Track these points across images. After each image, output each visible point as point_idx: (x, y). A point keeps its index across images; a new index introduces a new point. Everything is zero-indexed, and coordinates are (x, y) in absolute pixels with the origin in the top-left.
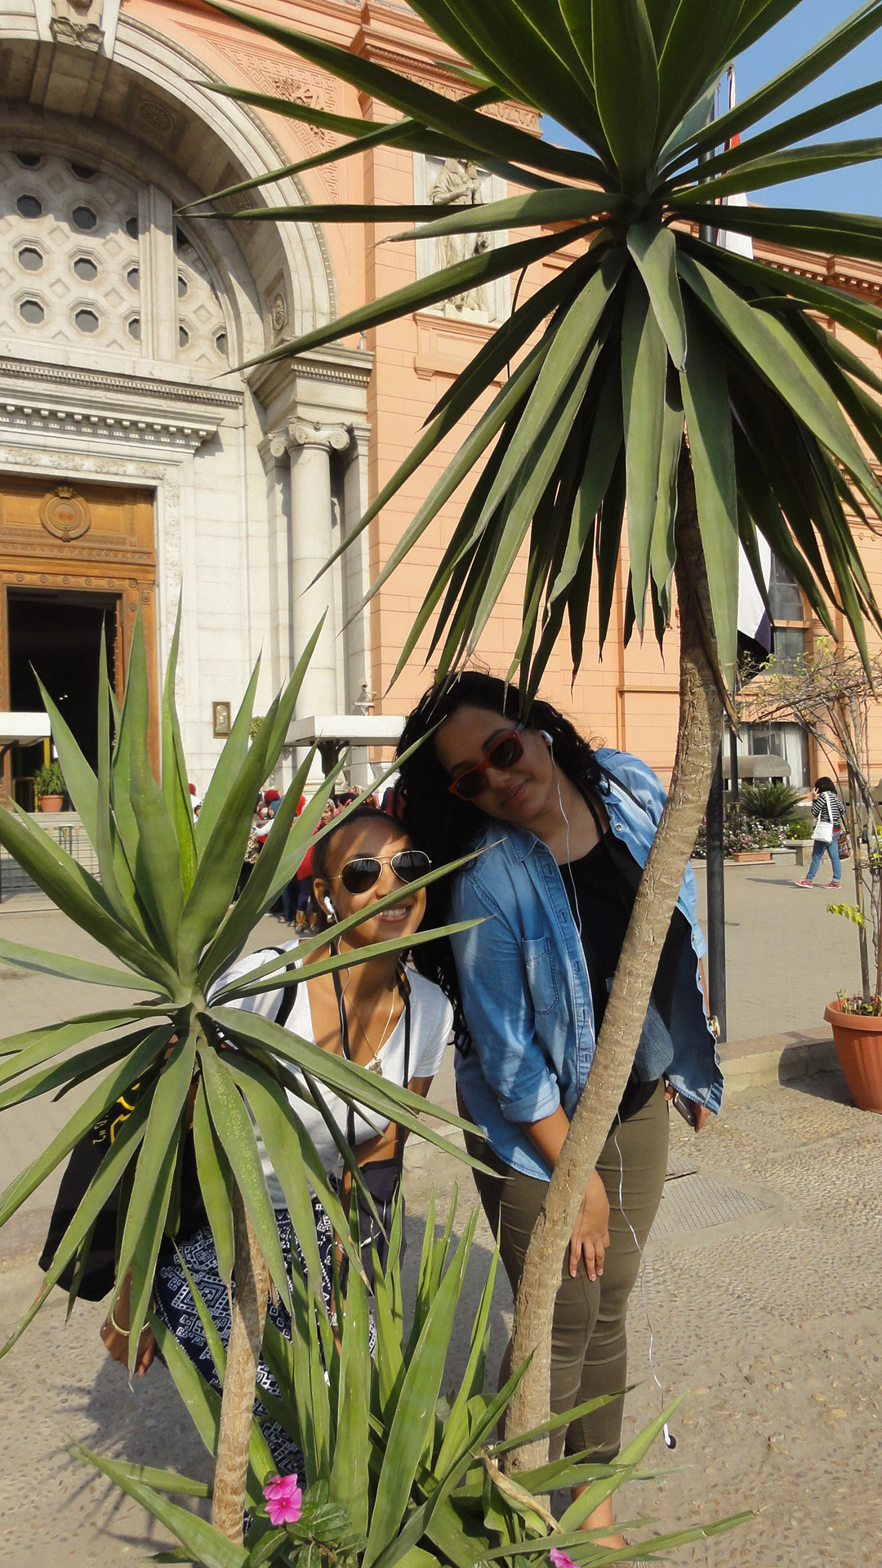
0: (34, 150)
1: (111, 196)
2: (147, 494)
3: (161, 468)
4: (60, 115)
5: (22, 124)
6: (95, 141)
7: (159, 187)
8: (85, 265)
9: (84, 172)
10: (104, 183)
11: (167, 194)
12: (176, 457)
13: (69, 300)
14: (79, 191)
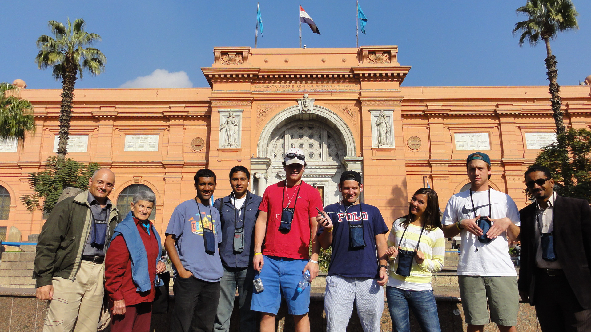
0: (302, 126)
1: (316, 131)
2: (322, 188)
3: (324, 182)
4: (306, 120)
5: (299, 123)
6: (313, 123)
7: (324, 129)
8: (311, 146)
9: (310, 128)
10: (314, 130)
11: (326, 130)
12: (327, 180)
13: (308, 152)
14: (310, 132)
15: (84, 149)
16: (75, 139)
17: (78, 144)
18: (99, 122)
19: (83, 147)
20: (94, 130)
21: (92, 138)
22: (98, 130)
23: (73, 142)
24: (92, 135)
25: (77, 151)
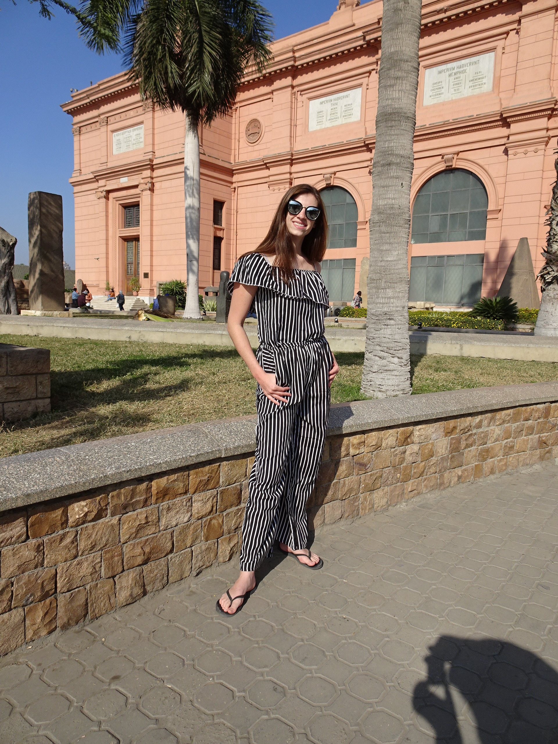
15: (487, 86)
16: (464, 68)
17: (472, 79)
18: (521, 10)
19: (484, 81)
20: (507, 33)
21: (504, 55)
22: (517, 33)
23: (462, 75)
24: (504, 48)
25: (470, 94)
